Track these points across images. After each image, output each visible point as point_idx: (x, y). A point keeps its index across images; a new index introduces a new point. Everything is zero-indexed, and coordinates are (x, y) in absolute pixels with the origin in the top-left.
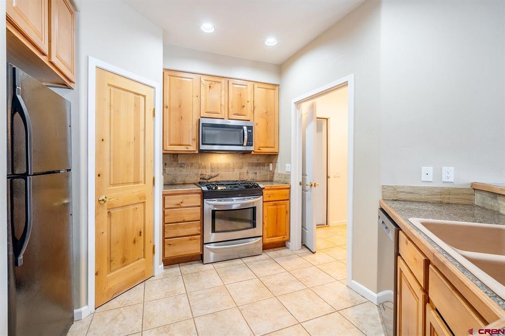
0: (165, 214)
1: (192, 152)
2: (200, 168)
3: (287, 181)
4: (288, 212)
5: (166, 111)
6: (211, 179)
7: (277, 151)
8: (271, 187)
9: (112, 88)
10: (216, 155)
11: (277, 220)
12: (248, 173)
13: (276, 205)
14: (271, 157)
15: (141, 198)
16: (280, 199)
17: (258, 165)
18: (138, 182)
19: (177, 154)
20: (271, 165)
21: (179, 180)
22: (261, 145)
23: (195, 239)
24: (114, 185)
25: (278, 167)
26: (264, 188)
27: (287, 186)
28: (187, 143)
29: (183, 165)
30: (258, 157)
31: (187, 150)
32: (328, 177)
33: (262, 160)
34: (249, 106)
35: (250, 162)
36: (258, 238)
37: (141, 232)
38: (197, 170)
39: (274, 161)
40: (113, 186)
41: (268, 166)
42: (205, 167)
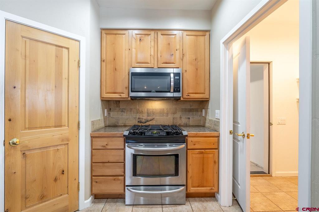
0: (93, 154)
1: (126, 99)
2: (137, 113)
3: (216, 128)
4: (217, 162)
5: (104, 64)
6: (147, 123)
7: (208, 97)
8: (197, 134)
9: (28, 41)
10: (151, 101)
11: (203, 170)
12: (181, 118)
13: (202, 153)
14: (203, 103)
15: (63, 140)
16: (207, 148)
17: (191, 110)
18: (61, 126)
19: (119, 101)
20: (204, 110)
21: (121, 123)
22: (191, 91)
23: (119, 180)
24: (30, 128)
25: (209, 113)
26: (187, 136)
27: (215, 134)
28: (121, 91)
29: (124, 110)
30: (191, 103)
31: (120, 97)
32: (270, 124)
33: (195, 106)
34: (178, 55)
35: (183, 107)
36: (180, 187)
37: (63, 171)
38: (135, 115)
39: (205, 107)
40: (29, 130)
41: (202, 111)
42: (142, 112)
